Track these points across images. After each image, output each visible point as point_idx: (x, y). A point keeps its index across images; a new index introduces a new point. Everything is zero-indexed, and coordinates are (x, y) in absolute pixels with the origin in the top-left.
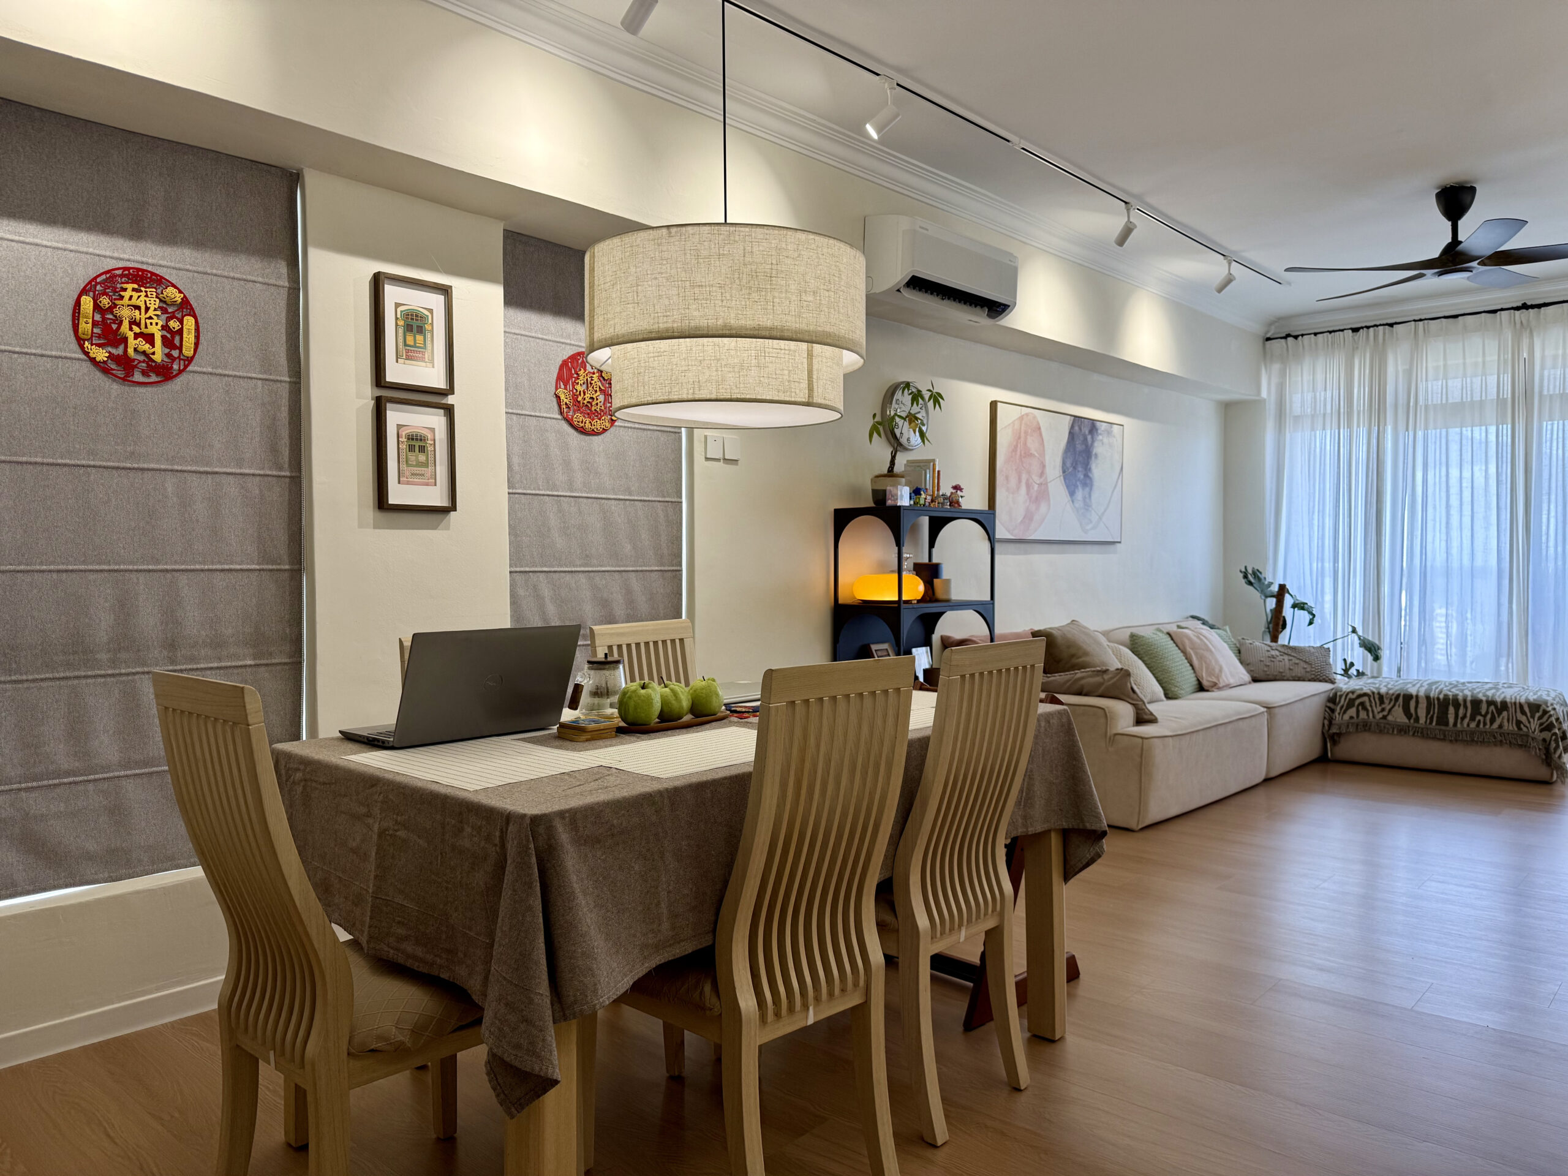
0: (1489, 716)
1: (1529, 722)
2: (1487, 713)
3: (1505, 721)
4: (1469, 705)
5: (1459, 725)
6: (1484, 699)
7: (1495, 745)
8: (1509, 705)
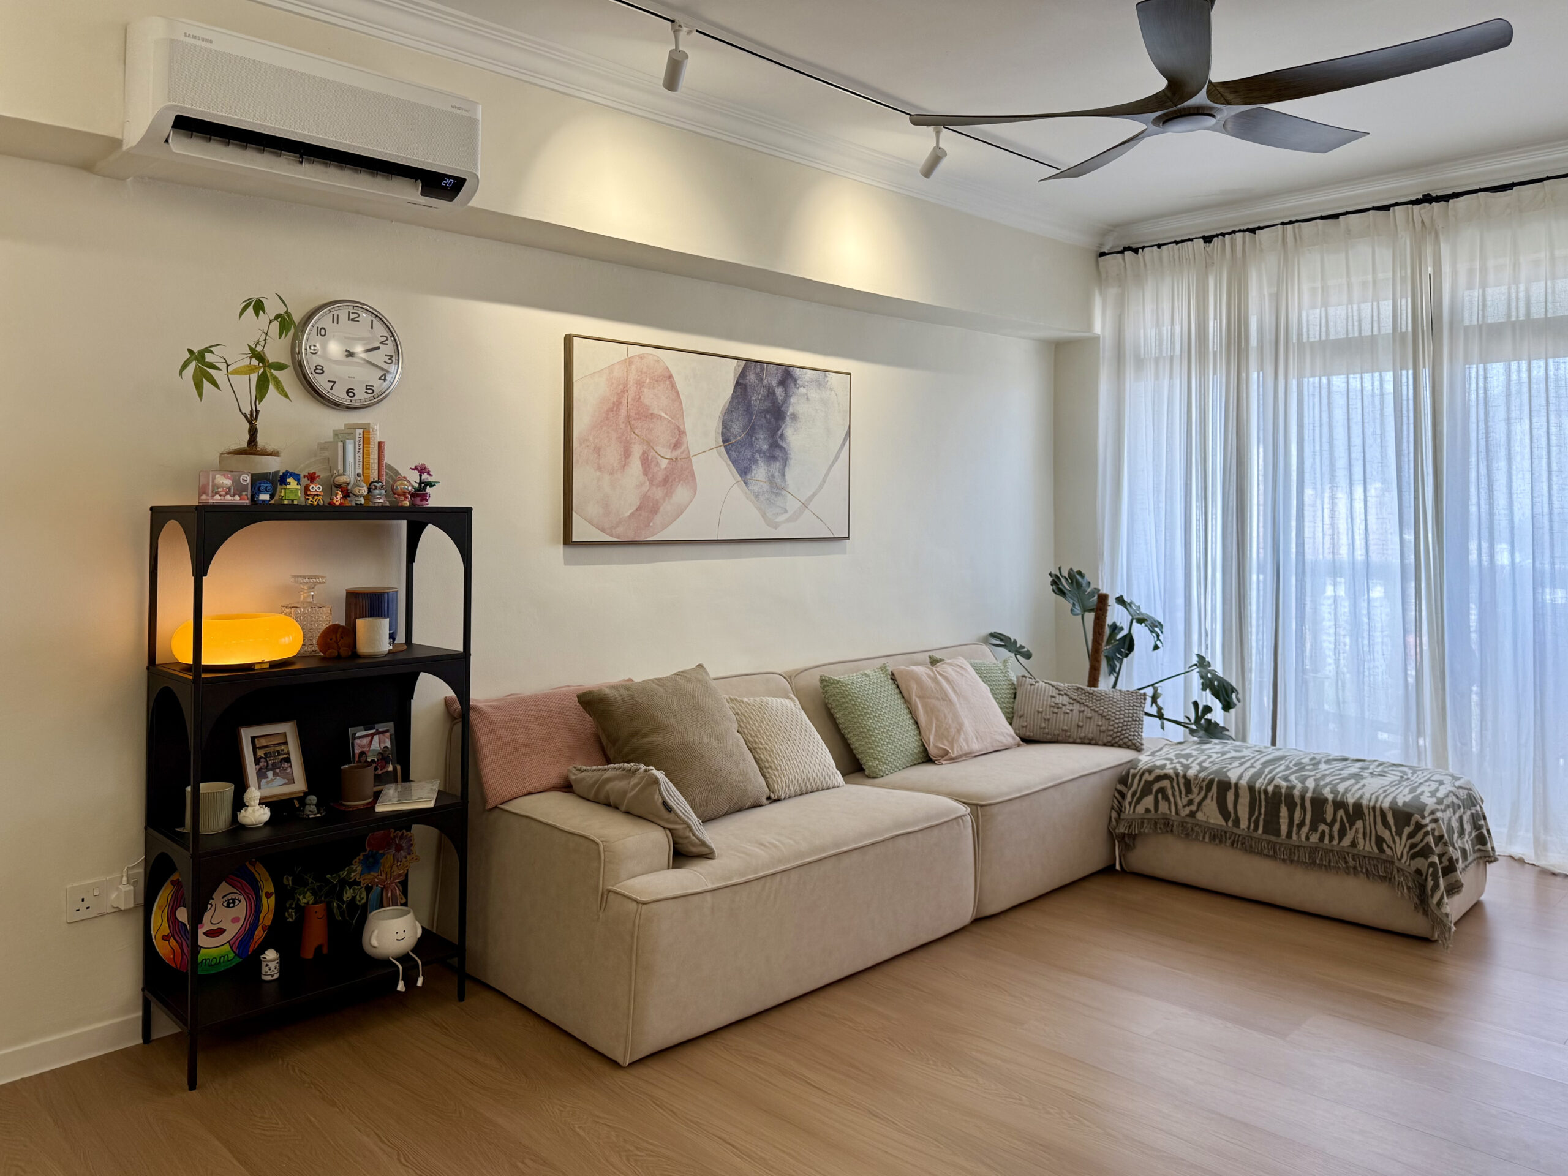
0: (1337, 827)
1: (1394, 842)
2: (1334, 820)
3: (1360, 836)
4: (1308, 804)
5: (1294, 837)
6: (1330, 797)
7: (1348, 874)
8: (1366, 811)
